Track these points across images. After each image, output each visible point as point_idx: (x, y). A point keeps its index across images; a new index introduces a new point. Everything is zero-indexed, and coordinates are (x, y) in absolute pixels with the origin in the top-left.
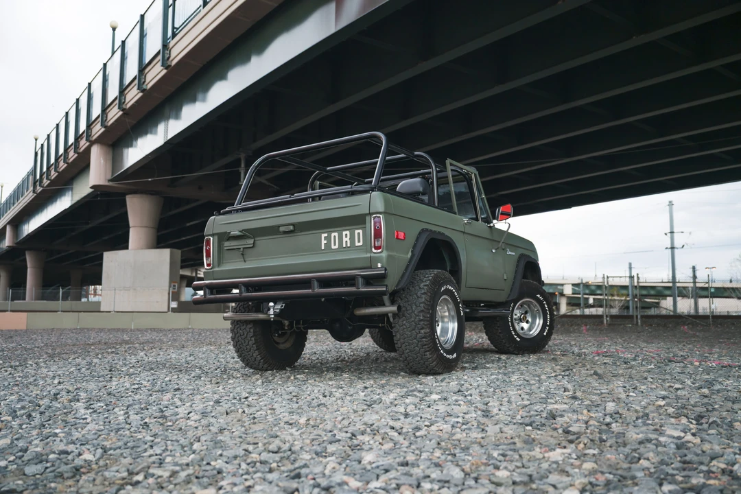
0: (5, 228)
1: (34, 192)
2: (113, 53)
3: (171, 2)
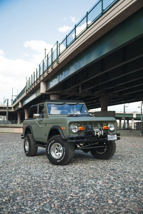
0: (19, 102)
1: (26, 93)
2: (45, 57)
3: (59, 45)
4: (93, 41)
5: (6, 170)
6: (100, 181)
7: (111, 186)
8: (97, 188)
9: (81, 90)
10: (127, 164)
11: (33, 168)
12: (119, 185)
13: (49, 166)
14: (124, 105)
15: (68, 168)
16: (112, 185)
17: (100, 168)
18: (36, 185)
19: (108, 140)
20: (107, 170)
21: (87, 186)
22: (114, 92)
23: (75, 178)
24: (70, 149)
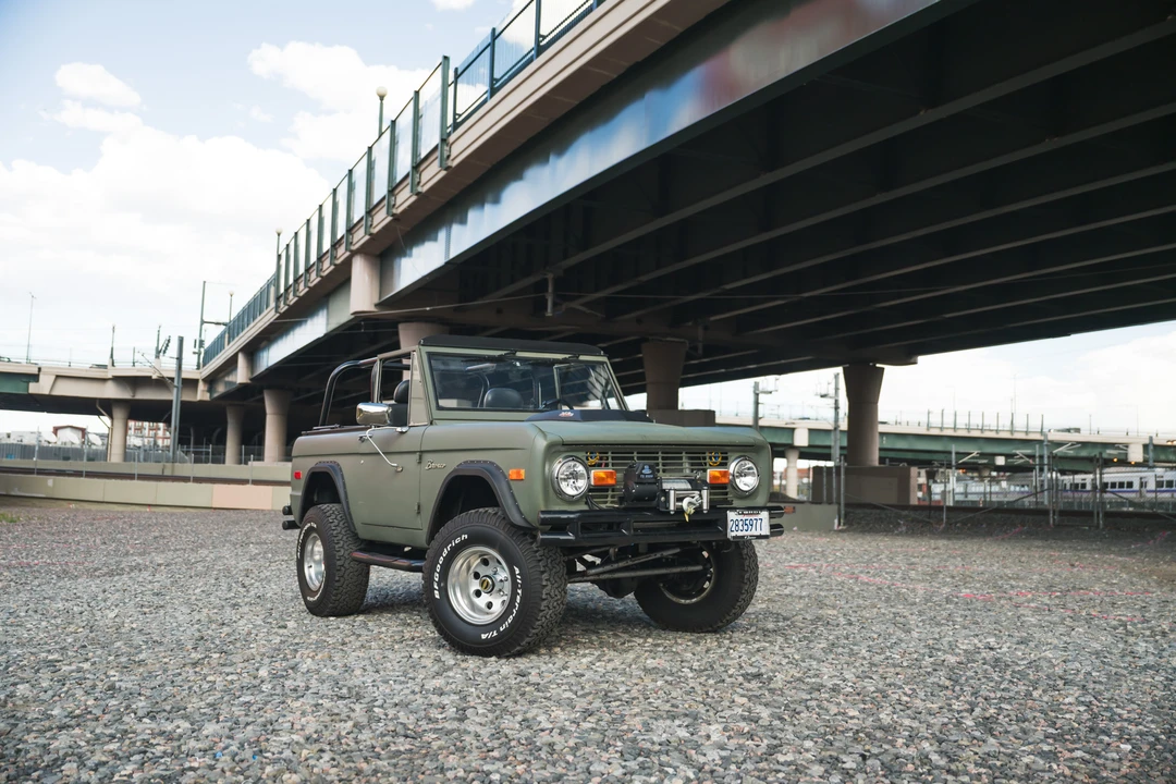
0: (236, 356)
1: (276, 312)
2: (381, 134)
3: (451, 78)
4: (626, 64)
5: (229, 678)
6: (713, 728)
7: (773, 750)
8: (705, 755)
9: (555, 304)
10: (817, 652)
11: (365, 670)
12: (808, 744)
13: (438, 660)
14: (757, 385)
15: (538, 667)
16: (775, 742)
17: (691, 669)
18: (403, 745)
19: (731, 535)
20: (728, 680)
21: (657, 748)
22: (712, 318)
23: (588, 713)
24: (545, 576)
